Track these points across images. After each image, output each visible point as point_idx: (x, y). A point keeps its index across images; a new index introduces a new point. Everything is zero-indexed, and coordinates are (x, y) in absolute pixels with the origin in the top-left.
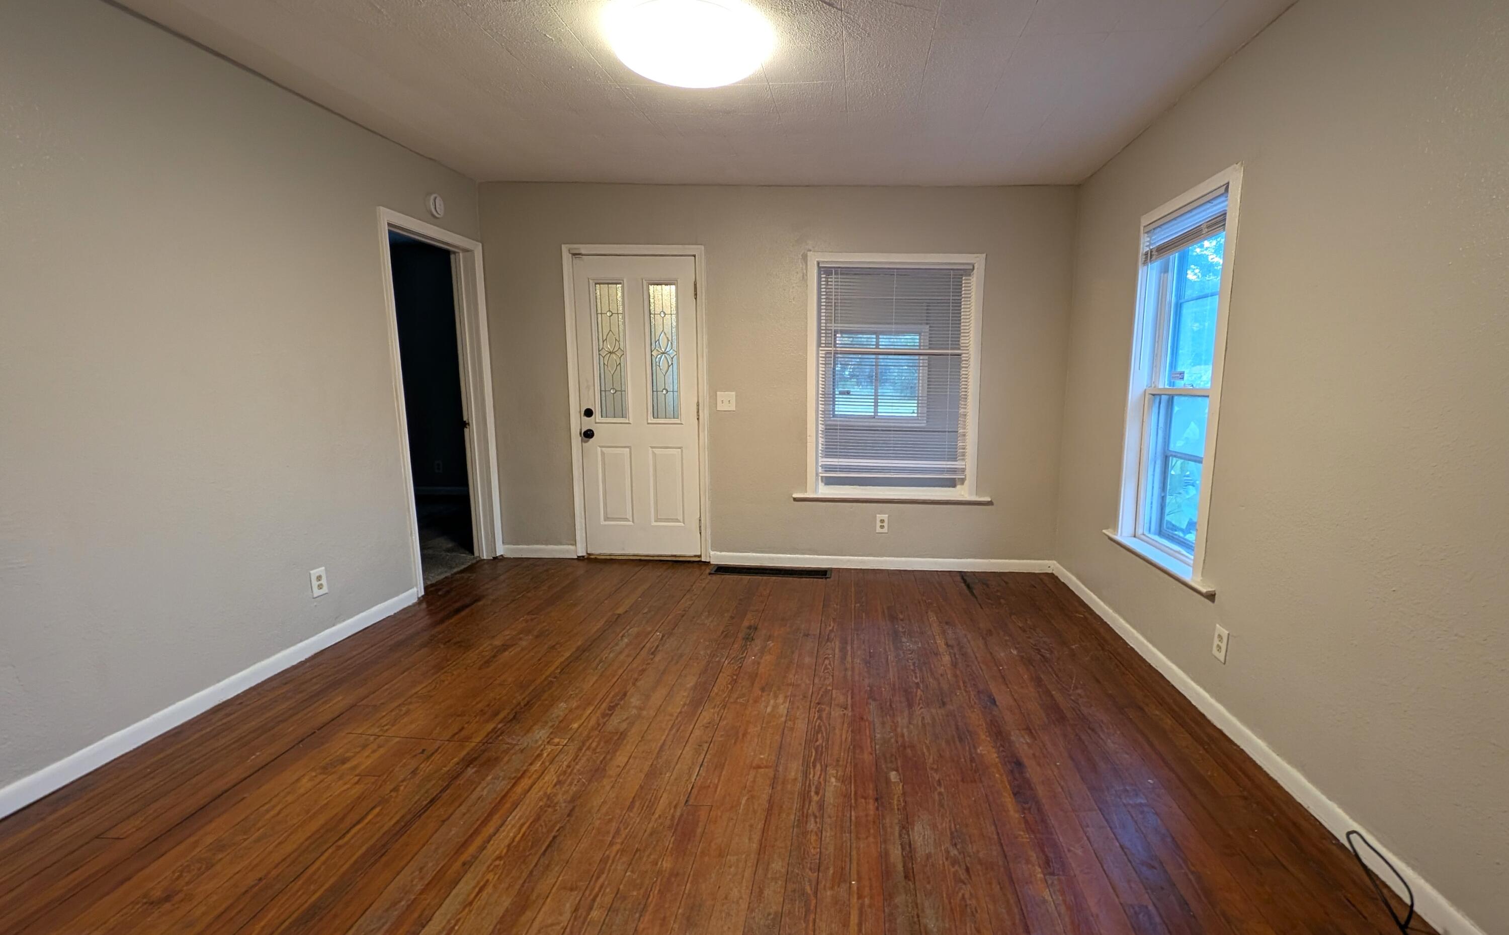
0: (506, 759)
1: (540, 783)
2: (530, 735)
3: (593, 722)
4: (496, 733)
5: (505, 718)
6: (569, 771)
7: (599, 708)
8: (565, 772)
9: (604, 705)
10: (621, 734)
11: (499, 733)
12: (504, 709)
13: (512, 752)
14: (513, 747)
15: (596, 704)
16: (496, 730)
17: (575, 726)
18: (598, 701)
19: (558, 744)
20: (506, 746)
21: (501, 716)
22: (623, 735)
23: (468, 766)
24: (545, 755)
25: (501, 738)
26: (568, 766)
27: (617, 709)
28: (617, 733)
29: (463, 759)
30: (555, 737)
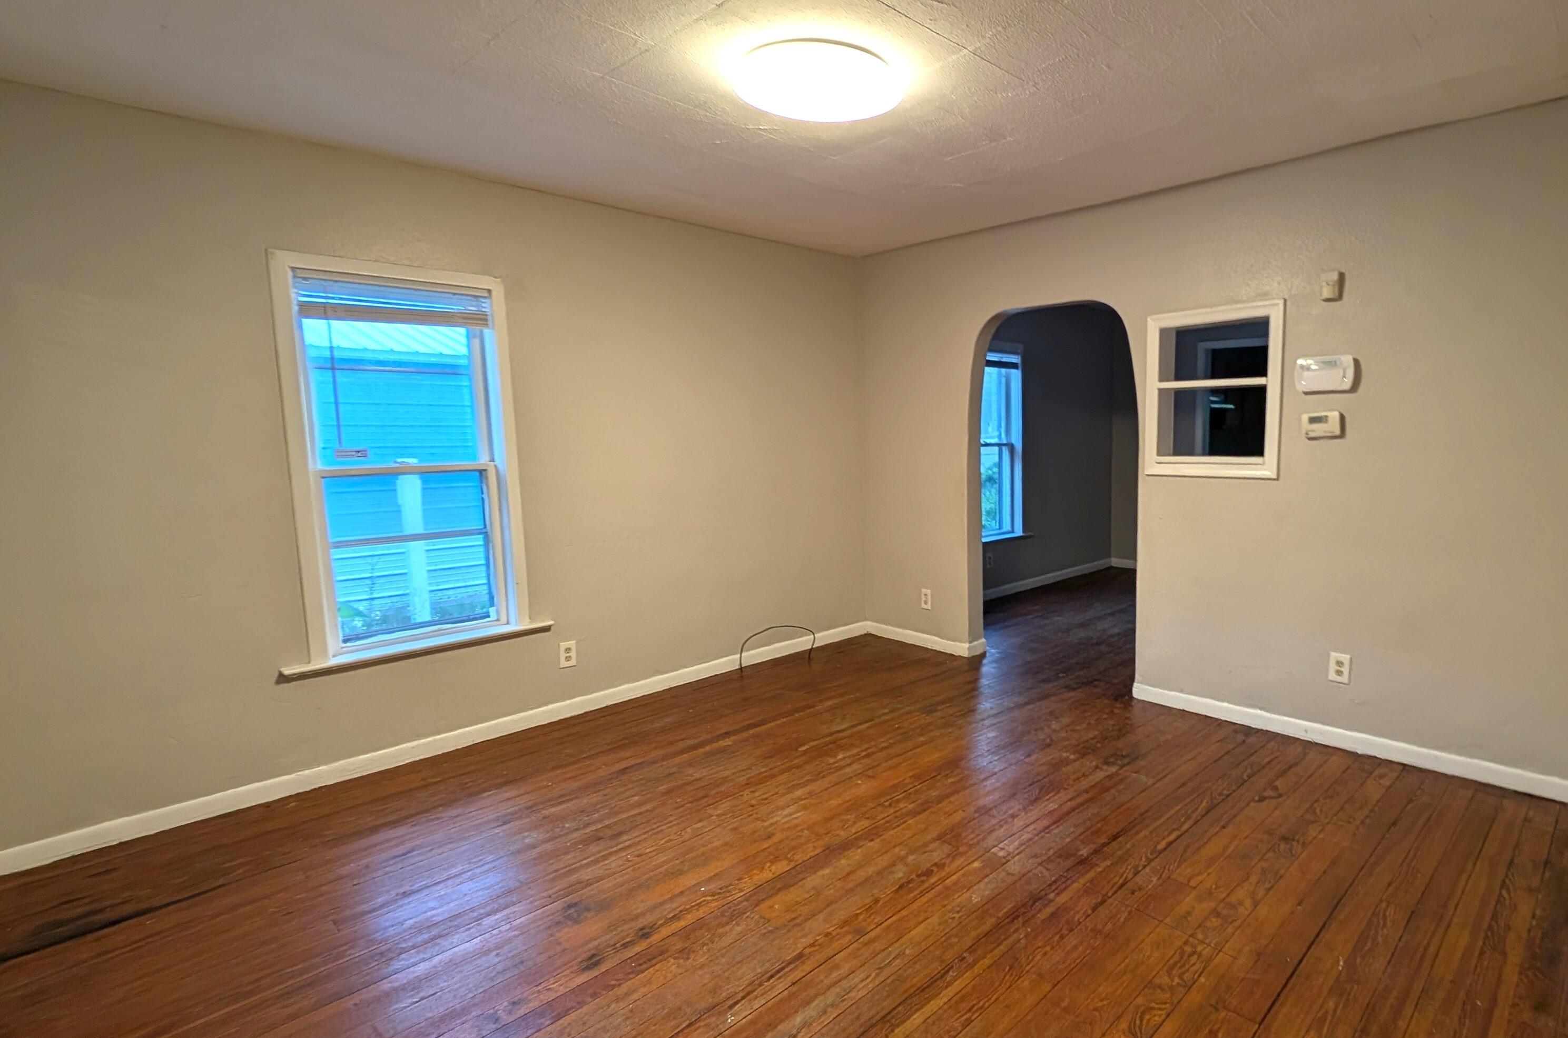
0: (1051, 852)
1: (1028, 822)
2: (1024, 871)
3: (958, 862)
4: (1057, 885)
5: (1045, 906)
6: (1001, 823)
7: (939, 880)
8: (1006, 822)
9: (933, 880)
10: (940, 839)
11: (1054, 887)
12: (1043, 921)
13: (1044, 858)
14: (1042, 862)
15: (940, 886)
16: (1056, 892)
17: (976, 864)
18: (937, 888)
19: (1002, 849)
20: (1050, 866)
21: (1049, 910)
22: (940, 838)
23: (1086, 859)
24: (1016, 843)
25: (1053, 879)
26: (1001, 826)
27: (925, 869)
28: (944, 841)
29: (1092, 868)
30: (1000, 857)
